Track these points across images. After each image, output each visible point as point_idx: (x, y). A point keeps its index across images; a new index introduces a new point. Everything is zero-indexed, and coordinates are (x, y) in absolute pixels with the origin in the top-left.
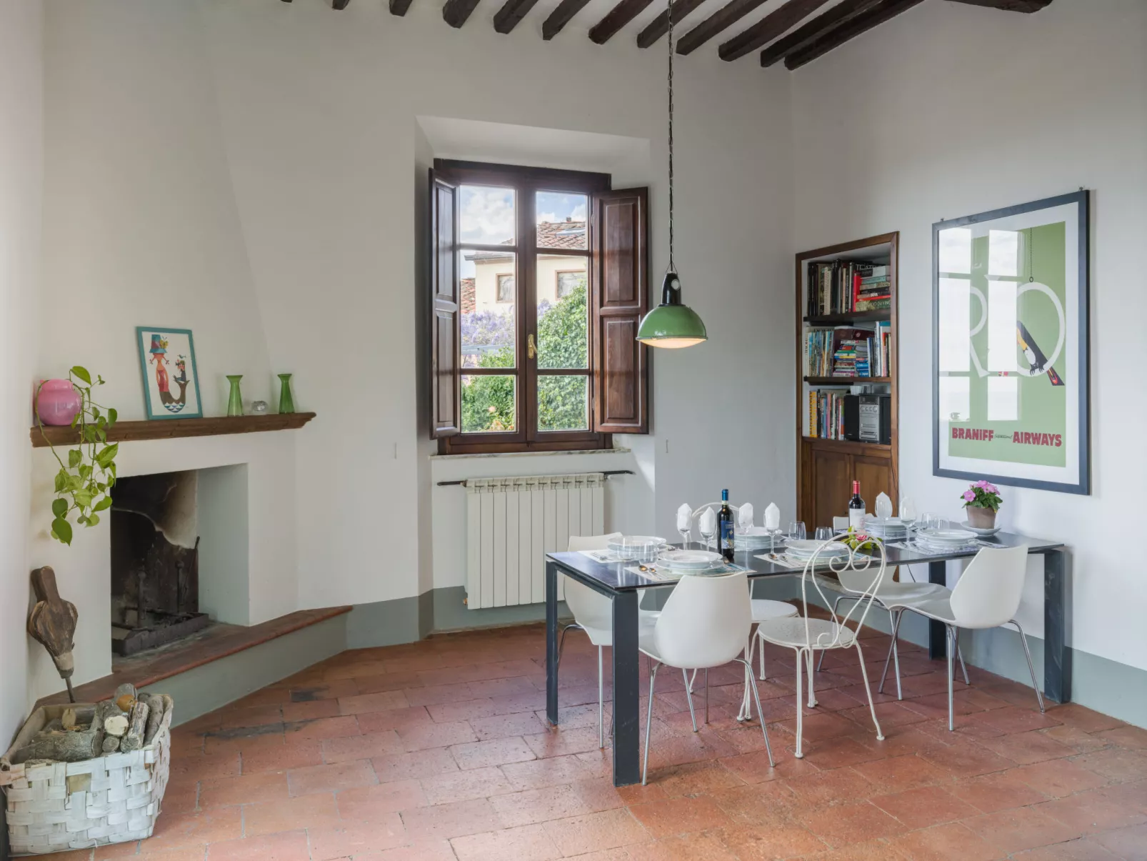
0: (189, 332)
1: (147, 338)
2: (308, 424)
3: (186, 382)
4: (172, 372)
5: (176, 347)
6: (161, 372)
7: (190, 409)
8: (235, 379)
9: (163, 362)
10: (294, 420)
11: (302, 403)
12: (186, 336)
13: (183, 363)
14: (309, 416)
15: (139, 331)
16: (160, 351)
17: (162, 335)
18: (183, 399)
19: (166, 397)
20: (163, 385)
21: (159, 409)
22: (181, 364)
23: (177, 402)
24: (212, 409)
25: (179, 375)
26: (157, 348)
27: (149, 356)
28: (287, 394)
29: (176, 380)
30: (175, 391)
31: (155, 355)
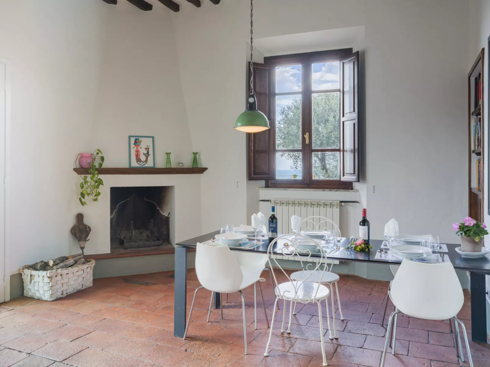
0: (153, 137)
1: (133, 140)
2: (205, 172)
3: (149, 155)
4: (143, 151)
5: (145, 143)
6: (137, 152)
7: (150, 164)
8: (168, 154)
9: (139, 148)
10: (202, 170)
11: (203, 163)
12: (151, 139)
13: (148, 148)
14: (206, 169)
15: (130, 137)
16: (138, 144)
17: (140, 138)
18: (146, 161)
19: (138, 160)
20: (137, 156)
21: (135, 164)
22: (147, 149)
23: (144, 162)
24: (161, 164)
25: (146, 152)
26: (137, 143)
27: (132, 145)
28: (195, 160)
29: (144, 154)
30: (143, 158)
31: (136, 145)
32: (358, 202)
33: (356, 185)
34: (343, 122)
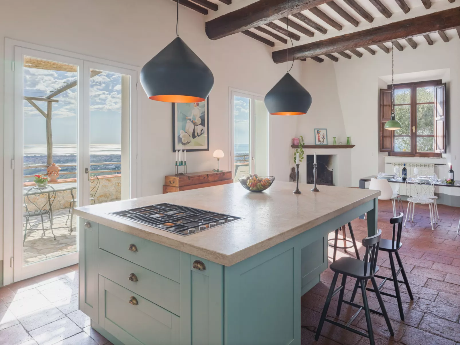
0: (326, 129)
1: (316, 131)
2: (354, 147)
3: (324, 139)
4: (321, 136)
5: (323, 132)
6: (319, 137)
7: (325, 143)
8: (335, 138)
9: (319, 135)
10: (352, 146)
11: (353, 143)
12: (325, 130)
13: (324, 135)
14: (354, 146)
15: (315, 129)
16: (319, 133)
17: (320, 130)
18: (323, 141)
19: (319, 141)
20: (319, 139)
21: (318, 143)
22: (323, 135)
23: (322, 142)
24: (330, 143)
25: (323, 137)
26: (318, 132)
27: (316, 134)
28: (348, 141)
29: (322, 138)
30: (321, 140)
31: (318, 134)
32: (445, 164)
33: (444, 155)
34: (436, 121)
